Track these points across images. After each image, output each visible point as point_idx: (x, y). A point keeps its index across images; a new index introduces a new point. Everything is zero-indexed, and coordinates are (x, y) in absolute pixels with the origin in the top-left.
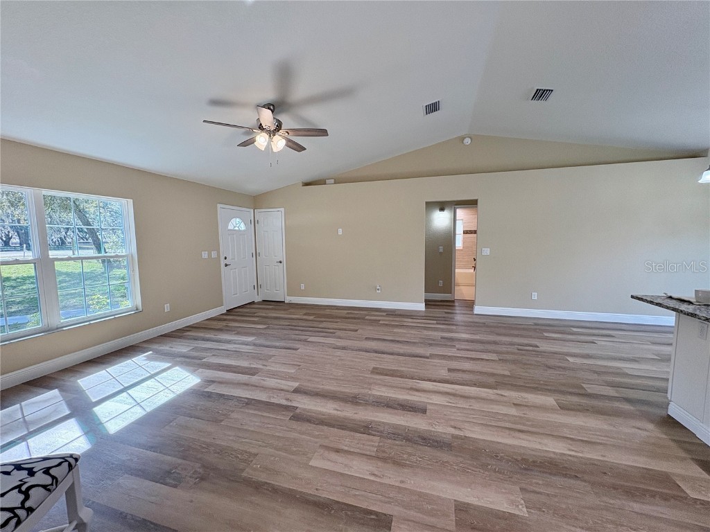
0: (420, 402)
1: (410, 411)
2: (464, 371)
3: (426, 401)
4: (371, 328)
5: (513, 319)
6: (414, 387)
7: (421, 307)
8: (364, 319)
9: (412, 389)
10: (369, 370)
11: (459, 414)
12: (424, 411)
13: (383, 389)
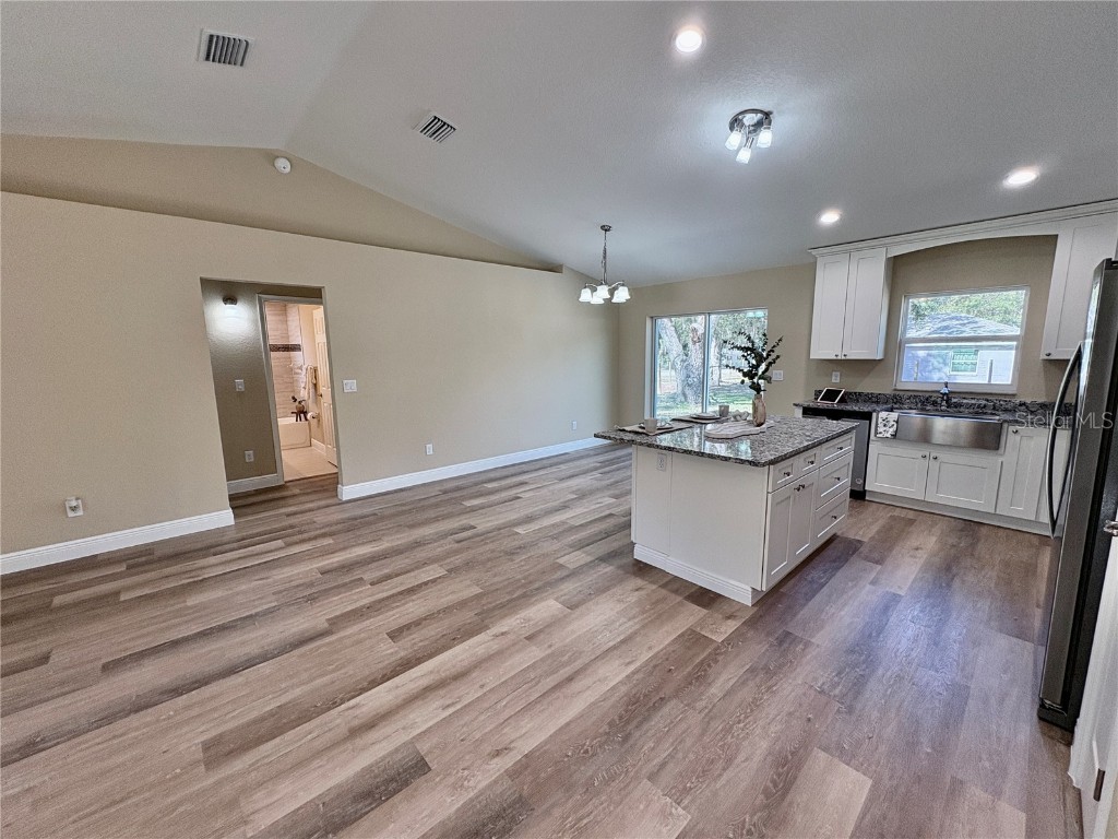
0: (397, 750)
1: (396, 792)
2: (417, 623)
3: (405, 737)
4: (100, 627)
5: (410, 493)
6: (356, 723)
7: (225, 517)
8: (47, 608)
9: (355, 732)
10: (195, 763)
11: (482, 717)
12: (419, 767)
13: (284, 787)
